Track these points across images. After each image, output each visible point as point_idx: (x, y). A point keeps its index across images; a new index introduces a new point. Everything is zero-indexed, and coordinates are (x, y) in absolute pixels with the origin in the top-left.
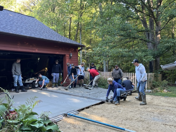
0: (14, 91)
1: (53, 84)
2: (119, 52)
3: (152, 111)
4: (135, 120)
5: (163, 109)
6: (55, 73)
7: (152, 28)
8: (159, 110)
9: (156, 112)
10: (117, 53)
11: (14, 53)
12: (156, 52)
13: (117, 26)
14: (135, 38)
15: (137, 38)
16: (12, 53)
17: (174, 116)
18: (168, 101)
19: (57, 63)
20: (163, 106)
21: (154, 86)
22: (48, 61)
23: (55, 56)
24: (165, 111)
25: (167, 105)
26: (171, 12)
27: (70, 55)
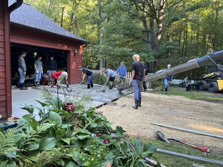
0: (14, 88)
1: (49, 82)
2: (124, 51)
3: (163, 107)
4: (153, 114)
5: (171, 105)
6: (51, 70)
7: (151, 29)
8: (169, 106)
9: (167, 108)
10: (121, 52)
11: (17, 46)
12: (157, 54)
13: (122, 24)
14: (138, 38)
15: (140, 38)
16: (15, 46)
17: (182, 110)
18: (172, 98)
19: (52, 59)
20: (170, 102)
21: (154, 85)
22: (48, 56)
23: (56, 51)
24: (173, 106)
25: (173, 101)
26: (175, 16)
27: (75, 51)
